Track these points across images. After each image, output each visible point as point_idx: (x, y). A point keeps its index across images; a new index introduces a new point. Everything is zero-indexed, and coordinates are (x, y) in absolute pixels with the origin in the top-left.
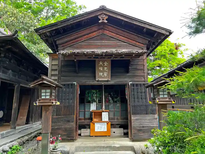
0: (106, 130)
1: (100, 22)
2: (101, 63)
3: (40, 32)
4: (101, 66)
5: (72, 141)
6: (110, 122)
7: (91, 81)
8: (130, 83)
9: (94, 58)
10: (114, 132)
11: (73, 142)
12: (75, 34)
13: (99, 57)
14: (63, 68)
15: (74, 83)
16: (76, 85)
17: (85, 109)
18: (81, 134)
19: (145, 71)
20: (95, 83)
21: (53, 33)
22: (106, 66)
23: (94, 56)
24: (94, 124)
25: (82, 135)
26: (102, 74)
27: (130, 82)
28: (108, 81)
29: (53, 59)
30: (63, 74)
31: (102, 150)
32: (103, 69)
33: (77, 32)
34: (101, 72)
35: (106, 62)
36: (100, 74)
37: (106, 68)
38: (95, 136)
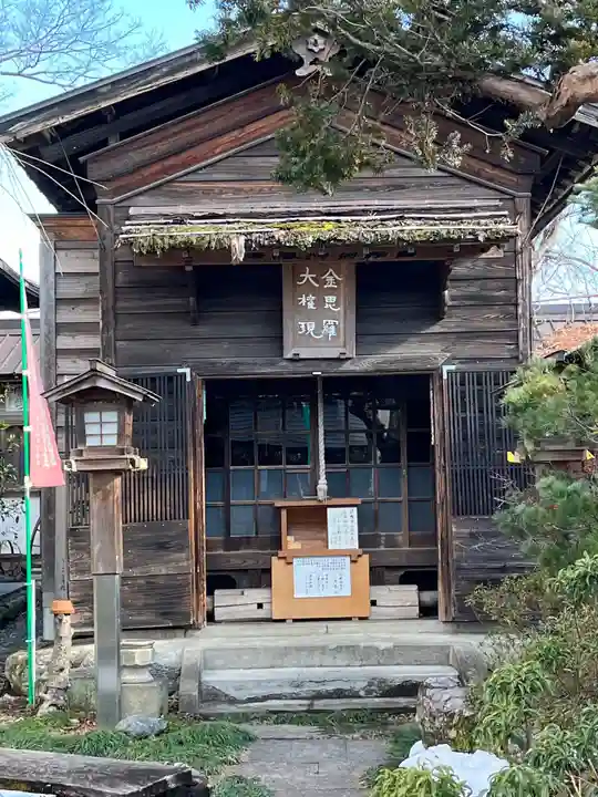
0: (346, 591)
1: (299, 73)
2: (307, 276)
3: (14, 135)
4: (309, 289)
5: (180, 632)
7: (259, 360)
8: (445, 368)
10: (374, 603)
11: (185, 637)
12: (175, 130)
14: (126, 300)
15: (179, 371)
16: (188, 379)
17: (226, 498)
18: (213, 611)
19: (520, 311)
20: (281, 369)
22: (331, 292)
24: (290, 563)
25: (217, 619)
26: (311, 327)
27: (446, 363)
28: (339, 360)
29: (59, 244)
30: (128, 326)
31: (318, 662)
32: (320, 303)
33: (189, 118)
34: (309, 316)
35: (331, 270)
36: (303, 327)
37: (331, 299)
38: (295, 620)
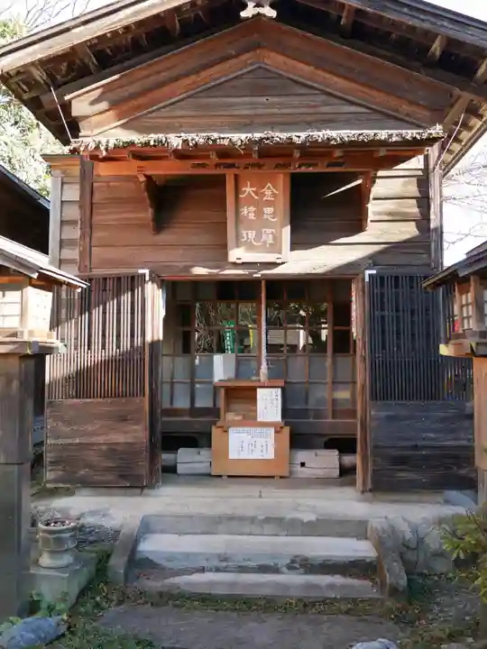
0: (271, 455)
1: (244, 15)
2: (249, 189)
4: (250, 201)
5: (138, 491)
6: (286, 424)
8: (368, 272)
9: (217, 166)
10: (303, 464)
11: (141, 495)
13: (237, 162)
15: (140, 271)
16: (147, 279)
17: (192, 377)
18: (176, 466)
20: (225, 272)
21: (59, 71)
22: (269, 204)
23: (213, 156)
24: (226, 431)
25: (179, 471)
26: (252, 235)
27: (368, 268)
29: (65, 180)
31: (248, 531)
32: (259, 213)
34: (251, 225)
35: (269, 184)
36: (245, 235)
37: (269, 210)
38: (229, 476)
